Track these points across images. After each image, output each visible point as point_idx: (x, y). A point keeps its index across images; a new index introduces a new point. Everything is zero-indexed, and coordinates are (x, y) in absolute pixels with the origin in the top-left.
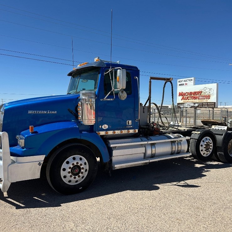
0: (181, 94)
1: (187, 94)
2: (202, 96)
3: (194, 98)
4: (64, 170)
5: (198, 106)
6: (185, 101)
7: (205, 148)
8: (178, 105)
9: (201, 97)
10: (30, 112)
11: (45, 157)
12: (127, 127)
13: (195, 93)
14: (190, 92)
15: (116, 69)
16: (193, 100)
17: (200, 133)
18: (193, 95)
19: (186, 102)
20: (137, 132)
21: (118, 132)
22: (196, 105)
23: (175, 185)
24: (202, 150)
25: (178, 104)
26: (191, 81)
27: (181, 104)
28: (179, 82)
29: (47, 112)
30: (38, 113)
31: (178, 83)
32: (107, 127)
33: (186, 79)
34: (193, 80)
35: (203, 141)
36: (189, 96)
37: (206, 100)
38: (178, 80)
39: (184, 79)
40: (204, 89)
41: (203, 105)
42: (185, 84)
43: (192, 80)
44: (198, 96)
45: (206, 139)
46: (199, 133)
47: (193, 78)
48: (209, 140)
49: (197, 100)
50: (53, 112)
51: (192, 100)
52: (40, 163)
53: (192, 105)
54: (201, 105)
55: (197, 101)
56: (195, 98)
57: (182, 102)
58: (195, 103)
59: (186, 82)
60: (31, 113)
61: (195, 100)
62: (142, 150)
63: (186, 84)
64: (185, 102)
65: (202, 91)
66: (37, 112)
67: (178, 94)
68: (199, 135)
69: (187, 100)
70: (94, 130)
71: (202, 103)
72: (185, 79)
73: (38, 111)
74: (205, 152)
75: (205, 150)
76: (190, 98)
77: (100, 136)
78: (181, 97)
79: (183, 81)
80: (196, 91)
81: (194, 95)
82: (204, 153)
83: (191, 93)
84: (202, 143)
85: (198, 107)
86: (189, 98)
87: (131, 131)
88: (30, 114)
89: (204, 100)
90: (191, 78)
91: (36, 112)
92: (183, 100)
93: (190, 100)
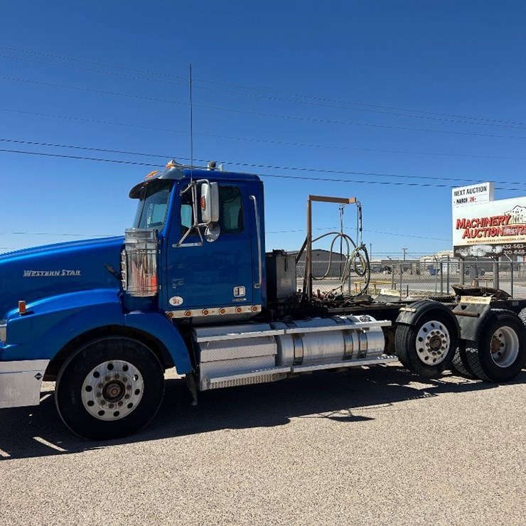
0: (461, 224)
1: (474, 223)
2: (510, 227)
3: (493, 232)
4: (89, 389)
5: (503, 252)
6: (471, 239)
7: (427, 344)
8: (455, 251)
9: (508, 231)
10: (27, 274)
11: (50, 363)
12: (234, 301)
13: (494, 221)
14: (483, 219)
15: (199, 183)
16: (491, 238)
17: (415, 312)
18: (488, 226)
19: (474, 243)
20: (260, 310)
21: (214, 312)
22: (498, 249)
23: (326, 417)
24: (421, 350)
25: (456, 248)
26: (484, 192)
27: (463, 247)
28: (456, 194)
29: (61, 273)
30: (42, 275)
31: (455, 198)
32: (181, 303)
33: (472, 187)
34: (488, 189)
35: (425, 330)
36: (480, 227)
37: (520, 236)
38: (454, 190)
39: (466, 188)
40: (515, 210)
41: (513, 250)
42: (469, 200)
43: (485, 189)
44: (501, 226)
45: (432, 325)
46: (414, 310)
47: (487, 185)
48: (441, 328)
49: (500, 237)
50: (73, 273)
51: (487, 238)
52: (39, 374)
53: (489, 249)
54: (508, 250)
55: (498, 239)
56: (495, 233)
57: (464, 242)
58: (494, 246)
59: (473, 195)
60: (29, 275)
61: (496, 238)
62: (271, 349)
63: (473, 199)
64: (472, 244)
65: (511, 214)
66: (40, 274)
67: (455, 224)
68: (414, 315)
69: (477, 239)
70: (160, 307)
71: (512, 244)
72: (469, 187)
73: (42, 272)
74: (430, 355)
75: (429, 350)
76: (483, 233)
77: (174, 319)
78: (462, 231)
79: (466, 191)
80: (496, 215)
81: (491, 225)
82: (427, 357)
83: (484, 222)
84: (421, 333)
85: (501, 254)
86: (480, 233)
87: (246, 309)
88: (27, 278)
89: (516, 237)
90: (484, 185)
91: (38, 275)
92: (466, 237)
93: (483, 238)
